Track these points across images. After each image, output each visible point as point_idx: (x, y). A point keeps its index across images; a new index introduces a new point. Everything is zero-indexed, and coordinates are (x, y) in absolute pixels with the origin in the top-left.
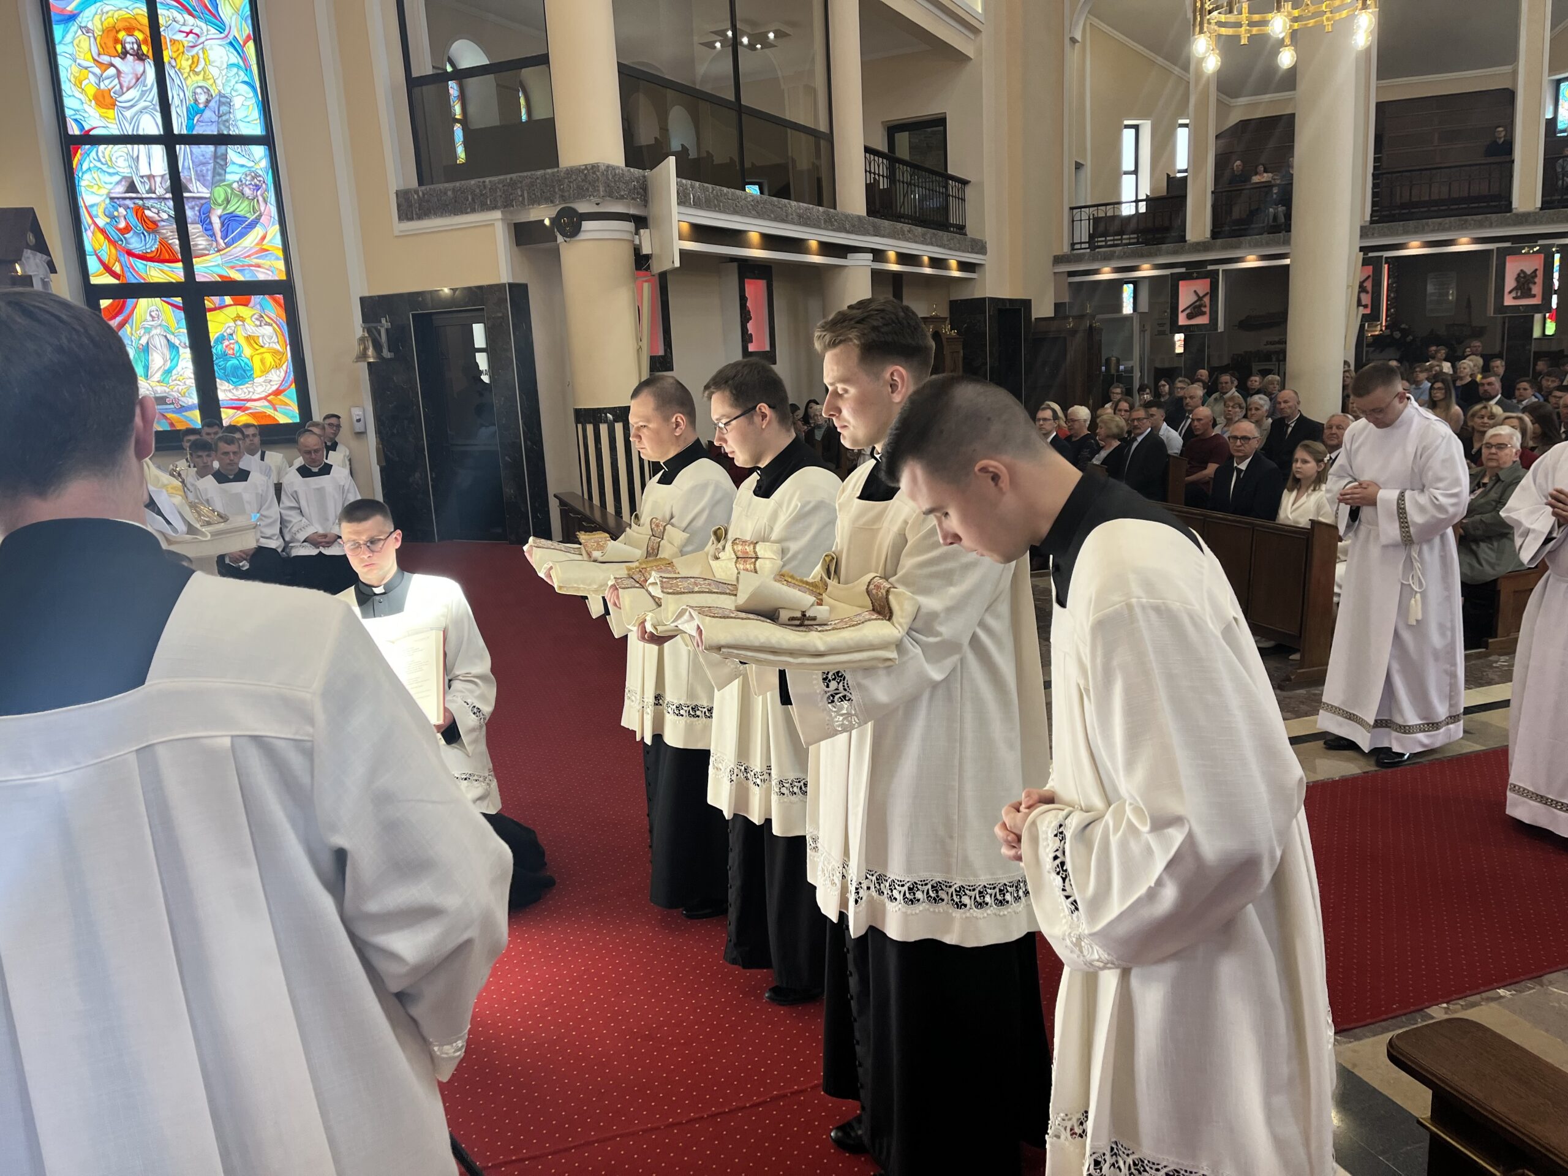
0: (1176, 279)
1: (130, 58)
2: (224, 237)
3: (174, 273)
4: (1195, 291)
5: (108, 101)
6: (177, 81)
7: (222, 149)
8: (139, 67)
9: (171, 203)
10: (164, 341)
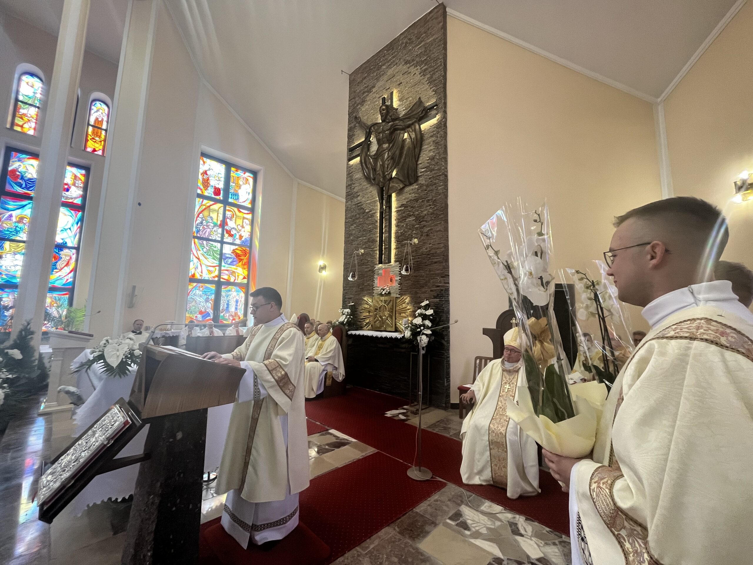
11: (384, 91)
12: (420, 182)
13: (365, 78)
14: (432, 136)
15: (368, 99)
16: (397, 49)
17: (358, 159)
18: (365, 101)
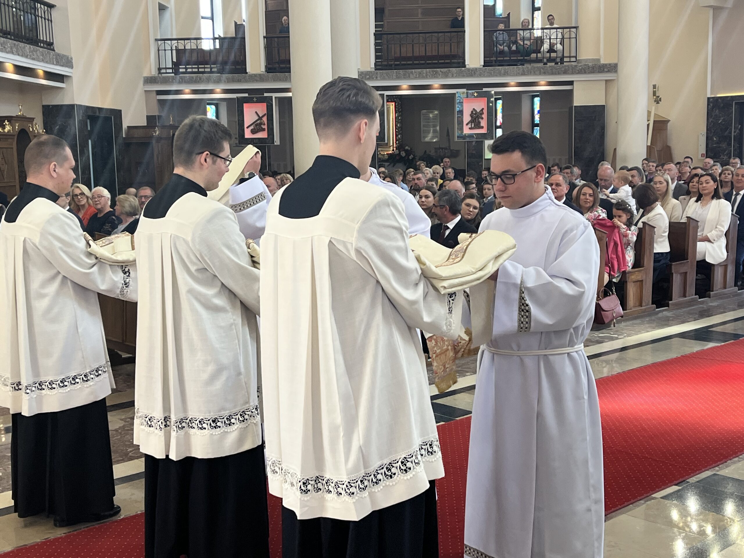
0: (241, 102)
4: (256, 112)
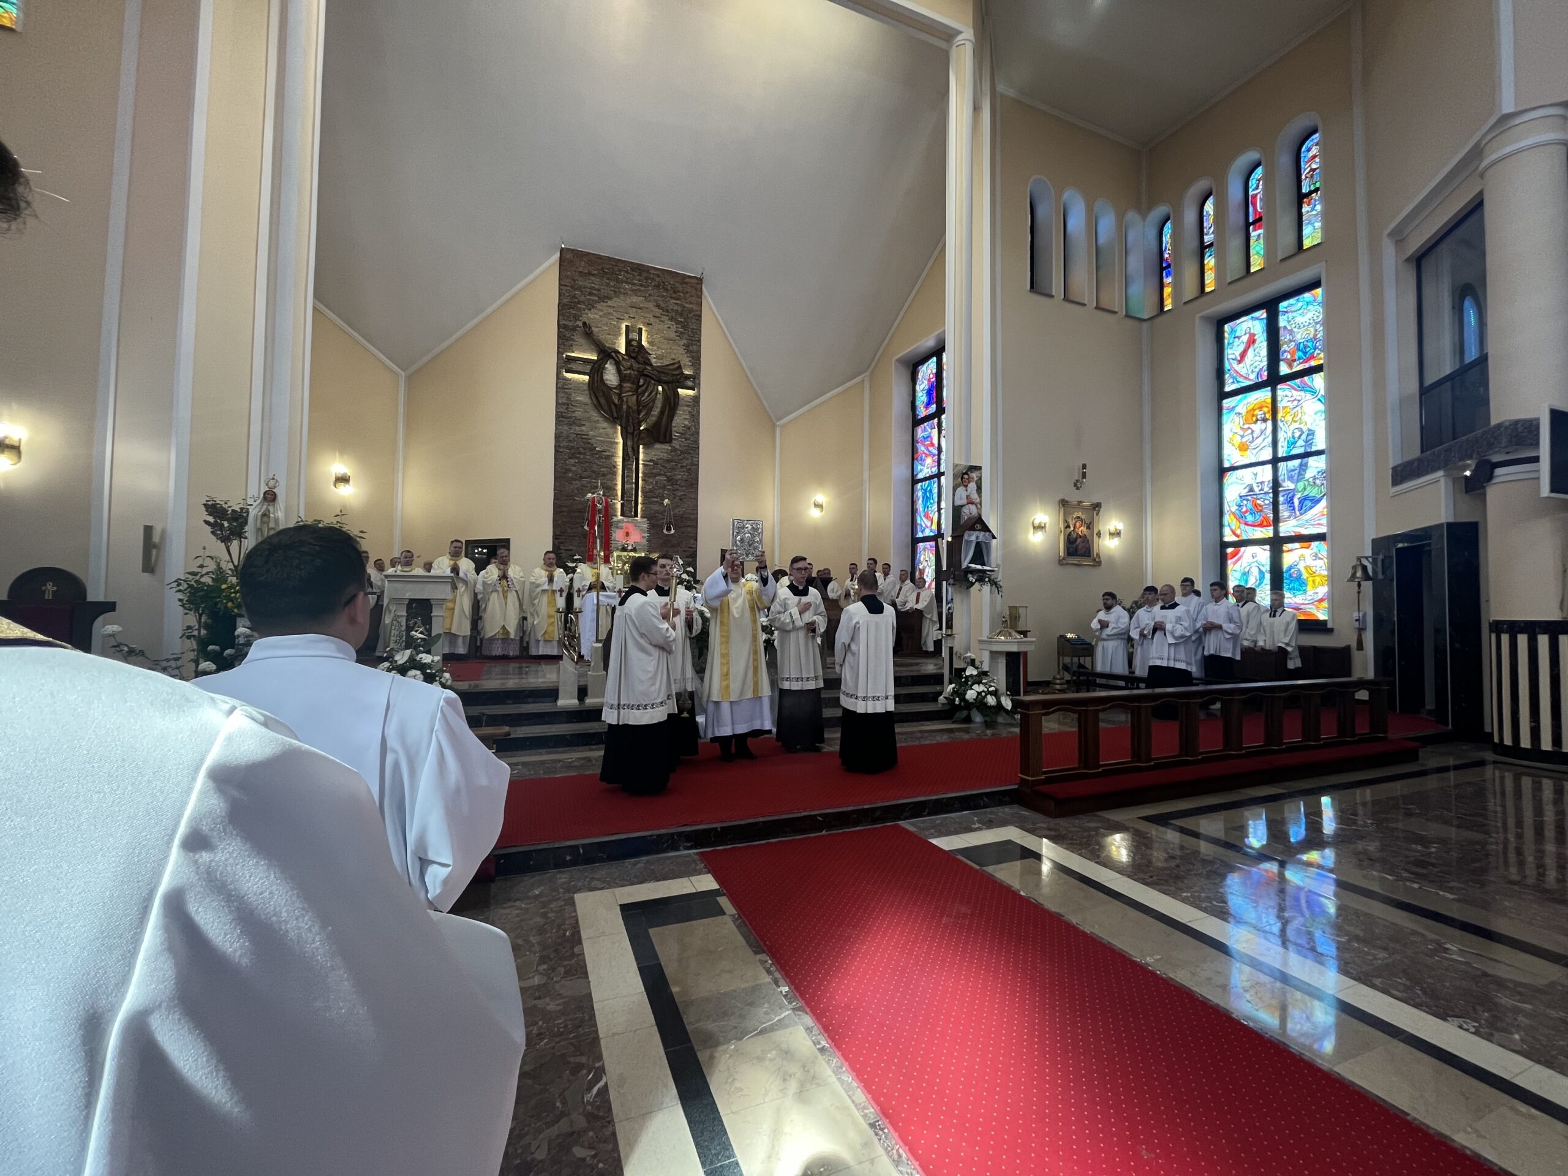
1: (1259, 422)
2: (1301, 509)
3: (1268, 533)
5: (1245, 447)
6: (1284, 428)
7: (1305, 460)
8: (1263, 426)
9: (1271, 495)
10: (1257, 569)
11: (627, 316)
12: (673, 444)
13: (594, 275)
14: (688, 406)
15: (598, 306)
16: (647, 278)
17: (586, 378)
18: (593, 307)
